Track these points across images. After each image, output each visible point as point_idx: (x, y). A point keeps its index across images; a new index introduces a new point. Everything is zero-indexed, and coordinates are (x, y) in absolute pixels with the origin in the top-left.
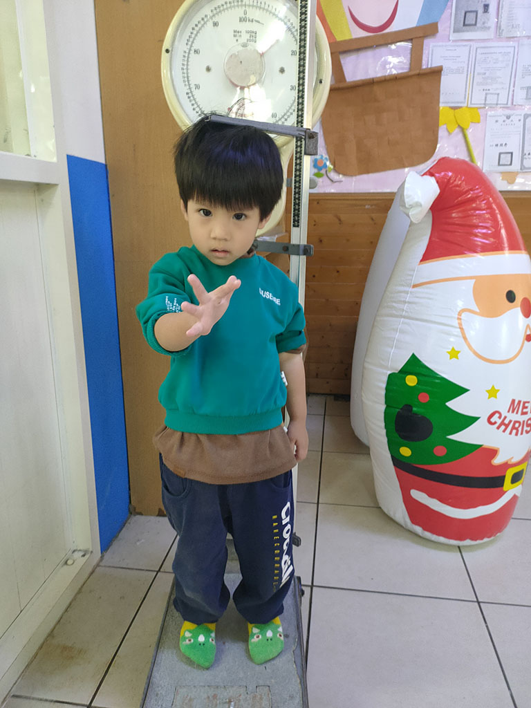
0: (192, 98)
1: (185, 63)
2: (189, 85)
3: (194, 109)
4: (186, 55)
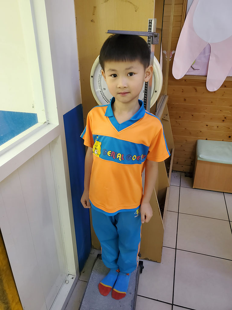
0: (102, 93)
1: (100, 80)
2: (101, 88)
3: (103, 98)
4: (100, 76)
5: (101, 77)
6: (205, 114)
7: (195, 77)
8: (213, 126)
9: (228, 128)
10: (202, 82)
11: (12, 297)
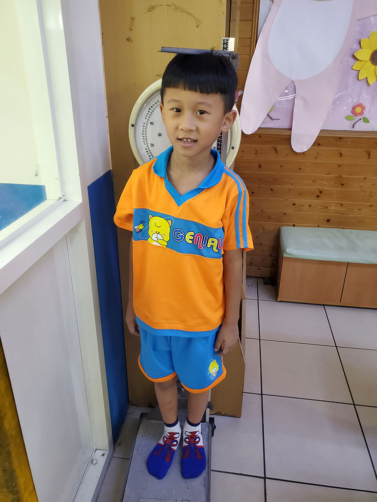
0: (149, 152)
1: (144, 130)
2: (147, 144)
4: (145, 125)
5: (146, 127)
6: (290, 187)
7: (274, 130)
8: (303, 206)
9: (325, 207)
10: (284, 138)
11: (24, 482)
